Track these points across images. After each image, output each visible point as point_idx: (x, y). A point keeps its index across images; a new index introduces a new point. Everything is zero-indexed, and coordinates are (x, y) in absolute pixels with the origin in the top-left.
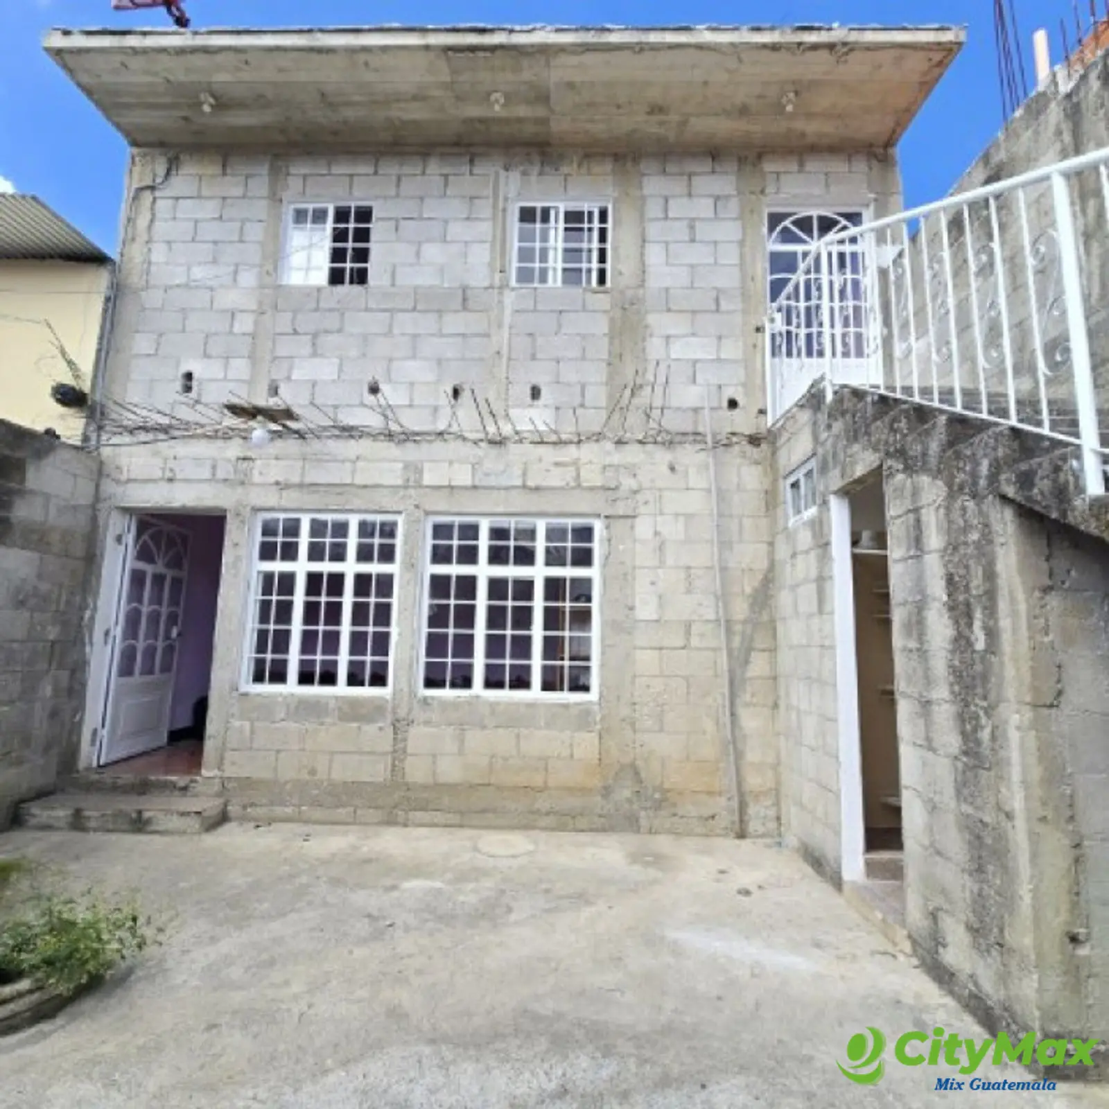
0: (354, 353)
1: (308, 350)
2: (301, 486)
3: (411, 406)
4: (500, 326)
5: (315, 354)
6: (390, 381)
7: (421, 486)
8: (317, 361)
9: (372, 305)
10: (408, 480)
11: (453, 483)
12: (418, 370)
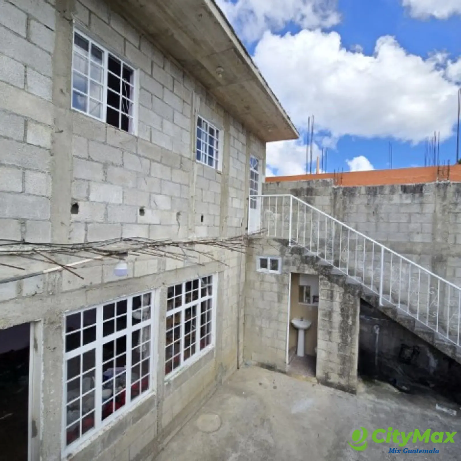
0: (131, 184)
1: (100, 176)
2: (102, 285)
3: (160, 224)
4: (193, 182)
5: (105, 181)
6: (150, 208)
7: (165, 271)
8: (106, 186)
9: (140, 152)
10: (160, 269)
11: (178, 267)
12: (163, 201)
